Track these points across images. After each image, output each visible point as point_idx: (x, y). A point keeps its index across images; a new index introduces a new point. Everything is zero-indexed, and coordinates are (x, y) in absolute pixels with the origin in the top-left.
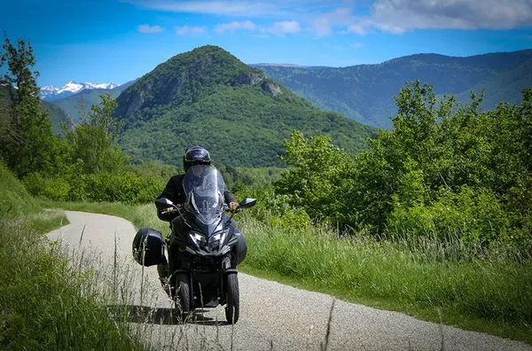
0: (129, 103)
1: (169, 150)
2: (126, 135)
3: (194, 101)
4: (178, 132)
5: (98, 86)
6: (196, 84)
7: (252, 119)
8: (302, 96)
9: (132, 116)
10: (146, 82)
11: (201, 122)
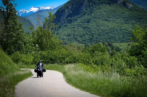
0: (61, 16)
1: (81, 37)
2: (60, 31)
3: (91, 13)
4: (85, 28)
5: (46, 8)
6: (92, 5)
7: (119, 20)
8: (143, 8)
9: (62, 22)
10: (68, 5)
11: (95, 23)
